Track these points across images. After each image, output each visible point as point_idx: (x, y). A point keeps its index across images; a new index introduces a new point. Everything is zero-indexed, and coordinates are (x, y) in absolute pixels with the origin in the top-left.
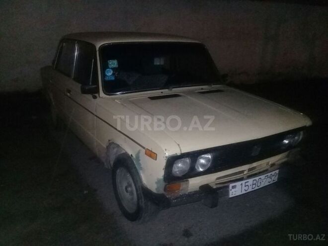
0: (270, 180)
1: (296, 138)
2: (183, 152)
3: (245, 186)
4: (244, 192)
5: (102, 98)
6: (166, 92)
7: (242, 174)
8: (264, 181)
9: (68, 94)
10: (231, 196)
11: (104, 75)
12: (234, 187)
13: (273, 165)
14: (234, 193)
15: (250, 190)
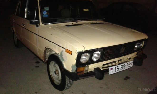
0: (129, 66)
1: (141, 45)
2: (86, 50)
3: (117, 69)
4: (116, 72)
5: (41, 26)
6: (74, 23)
7: (116, 63)
8: (126, 66)
9: (23, 26)
10: (110, 74)
11: (42, 15)
12: (111, 69)
13: (130, 59)
14: (112, 72)
15: (120, 71)
